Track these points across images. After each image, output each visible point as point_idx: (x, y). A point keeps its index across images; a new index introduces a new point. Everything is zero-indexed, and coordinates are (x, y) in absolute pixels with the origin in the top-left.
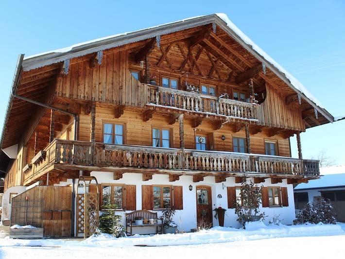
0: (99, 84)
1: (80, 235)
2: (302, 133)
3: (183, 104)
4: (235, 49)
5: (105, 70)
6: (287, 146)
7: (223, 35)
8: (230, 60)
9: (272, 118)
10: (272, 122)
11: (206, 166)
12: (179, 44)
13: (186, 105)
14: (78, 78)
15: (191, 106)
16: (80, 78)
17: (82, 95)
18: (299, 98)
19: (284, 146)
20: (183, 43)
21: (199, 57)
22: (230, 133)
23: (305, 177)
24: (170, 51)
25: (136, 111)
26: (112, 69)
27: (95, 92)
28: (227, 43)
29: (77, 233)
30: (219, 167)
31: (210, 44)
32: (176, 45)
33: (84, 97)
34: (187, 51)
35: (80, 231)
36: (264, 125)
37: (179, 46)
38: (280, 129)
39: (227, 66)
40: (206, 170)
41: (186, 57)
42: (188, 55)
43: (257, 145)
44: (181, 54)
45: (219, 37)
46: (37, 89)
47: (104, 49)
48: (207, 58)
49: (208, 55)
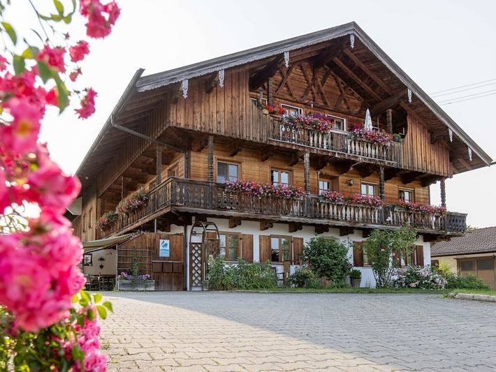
0: (217, 112)
1: (193, 289)
2: (448, 179)
3: (309, 140)
4: (373, 71)
5: (223, 96)
6: (425, 196)
7: (360, 52)
8: (364, 85)
9: (412, 160)
10: (413, 163)
11: (333, 214)
12: (302, 65)
13: (313, 141)
14: (193, 105)
15: (318, 142)
16: (195, 105)
17: (199, 126)
18: (451, 133)
19: (422, 196)
20: (306, 64)
21: (325, 82)
22: (358, 178)
23: (448, 233)
24: (291, 74)
25: (253, 149)
26: (230, 95)
27: (212, 121)
28: (364, 62)
29: (191, 286)
30: (348, 216)
31: (341, 64)
32: (299, 66)
33: (201, 128)
34: (312, 74)
35: (194, 285)
36: (403, 168)
37: (301, 67)
38: (421, 173)
39: (358, 94)
40: (333, 219)
41: (311, 82)
42: (312, 80)
43: (390, 194)
44: (303, 78)
45: (355, 55)
46: (137, 119)
47: (226, 67)
48: (334, 83)
49: (336, 79)
